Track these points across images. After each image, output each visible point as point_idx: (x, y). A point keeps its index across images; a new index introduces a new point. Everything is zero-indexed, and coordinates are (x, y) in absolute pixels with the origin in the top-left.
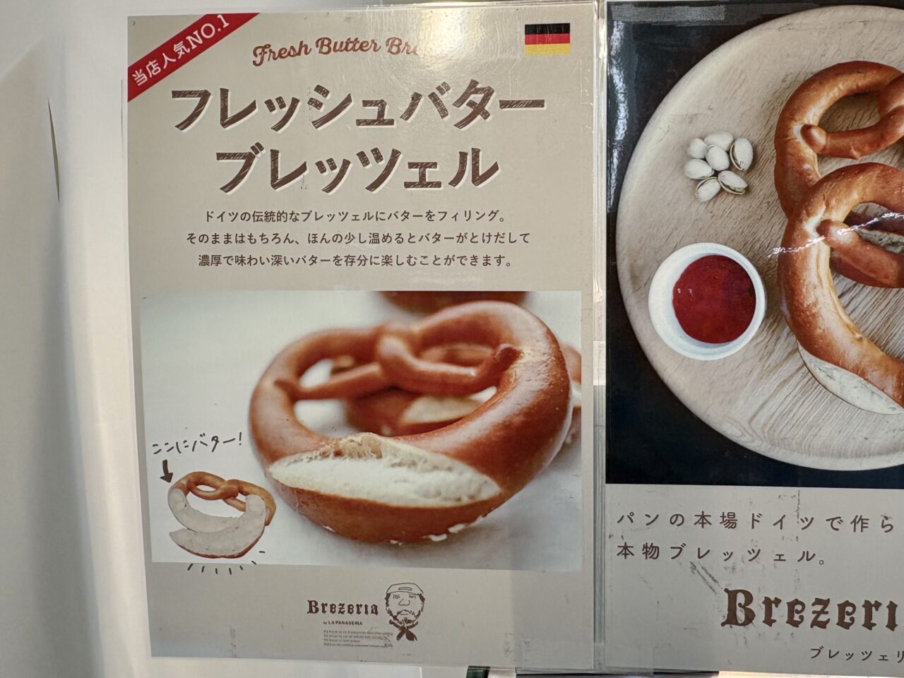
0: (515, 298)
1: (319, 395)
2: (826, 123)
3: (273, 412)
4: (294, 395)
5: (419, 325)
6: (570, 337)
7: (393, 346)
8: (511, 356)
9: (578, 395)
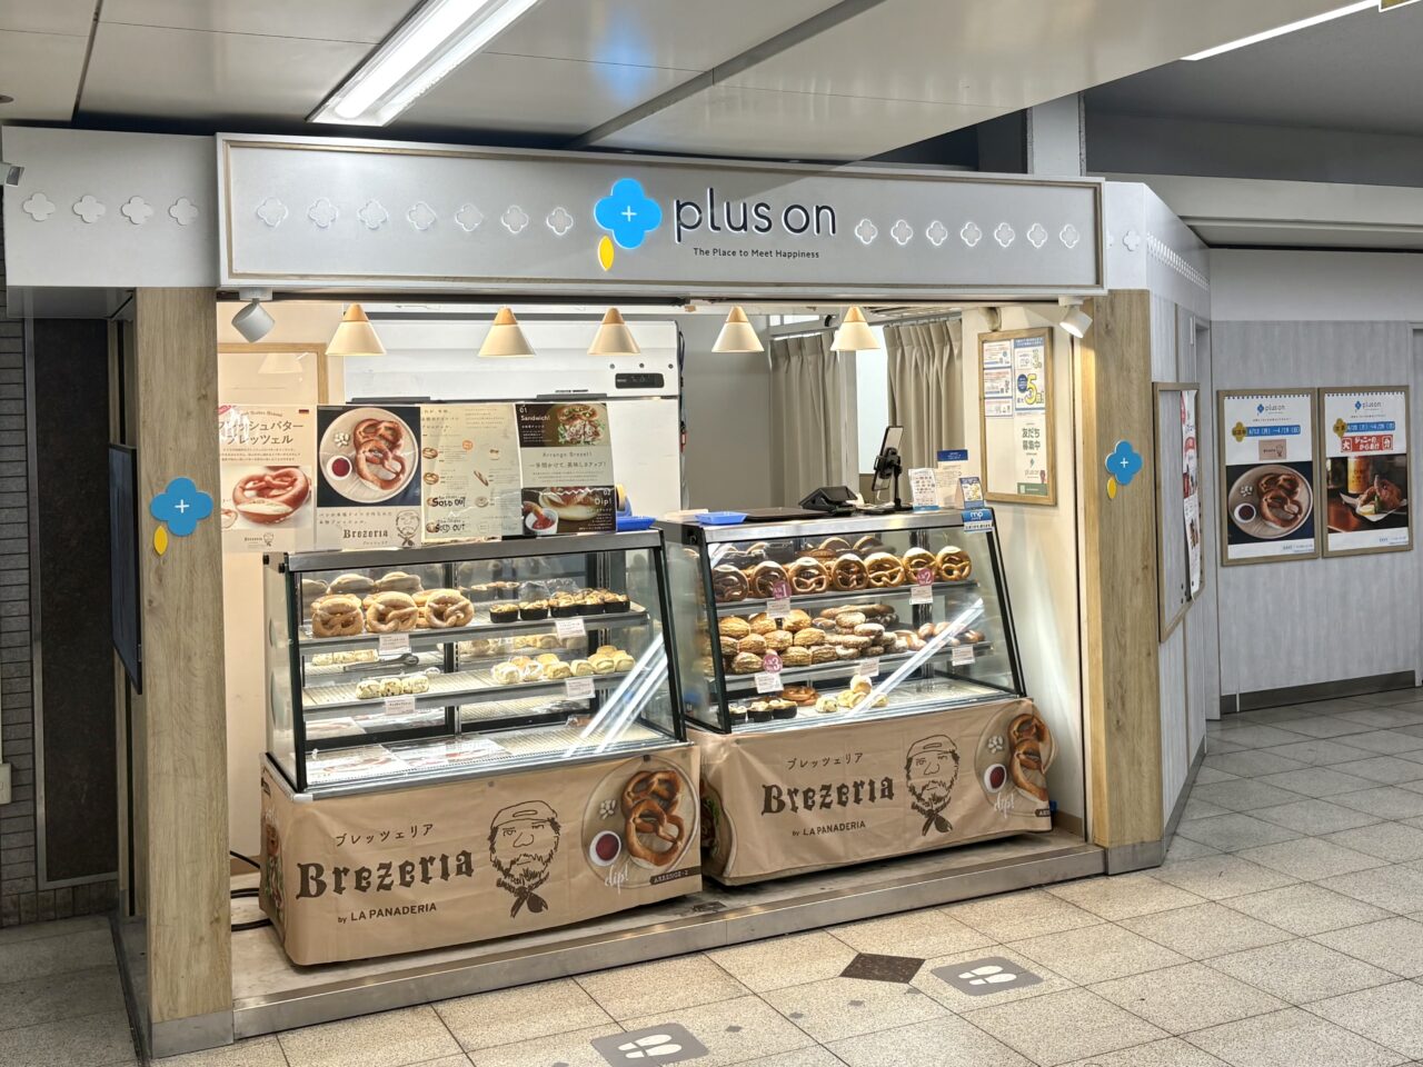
0: (297, 467)
1: (251, 489)
2: (364, 431)
3: (239, 494)
4: (244, 490)
5: (274, 473)
6: (309, 475)
7: (268, 478)
8: (295, 480)
9: (310, 488)
